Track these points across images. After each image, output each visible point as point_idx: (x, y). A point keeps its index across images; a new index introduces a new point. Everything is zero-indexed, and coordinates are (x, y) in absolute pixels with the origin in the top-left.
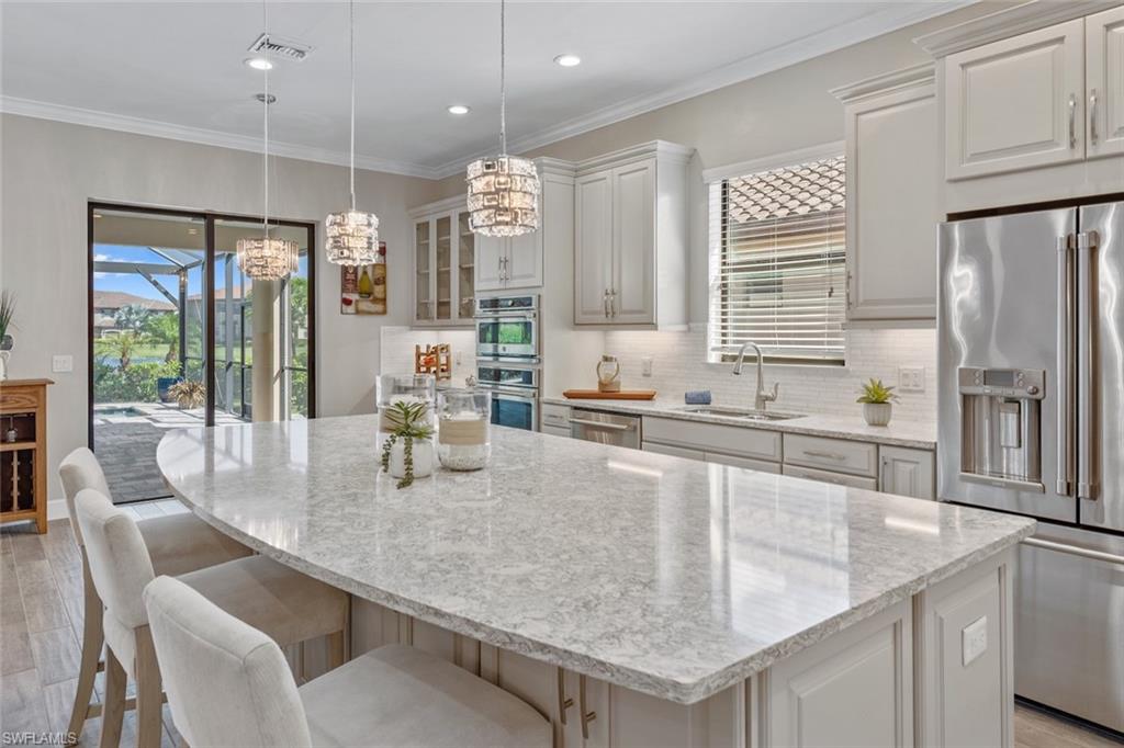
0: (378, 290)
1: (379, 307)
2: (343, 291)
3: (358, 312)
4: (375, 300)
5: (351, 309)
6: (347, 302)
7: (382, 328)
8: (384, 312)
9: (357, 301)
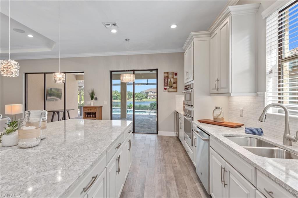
0: (174, 85)
1: (175, 90)
2: (164, 86)
3: (168, 91)
4: (174, 88)
5: (167, 91)
6: (165, 89)
7: (176, 96)
8: (176, 91)
9: (168, 89)
